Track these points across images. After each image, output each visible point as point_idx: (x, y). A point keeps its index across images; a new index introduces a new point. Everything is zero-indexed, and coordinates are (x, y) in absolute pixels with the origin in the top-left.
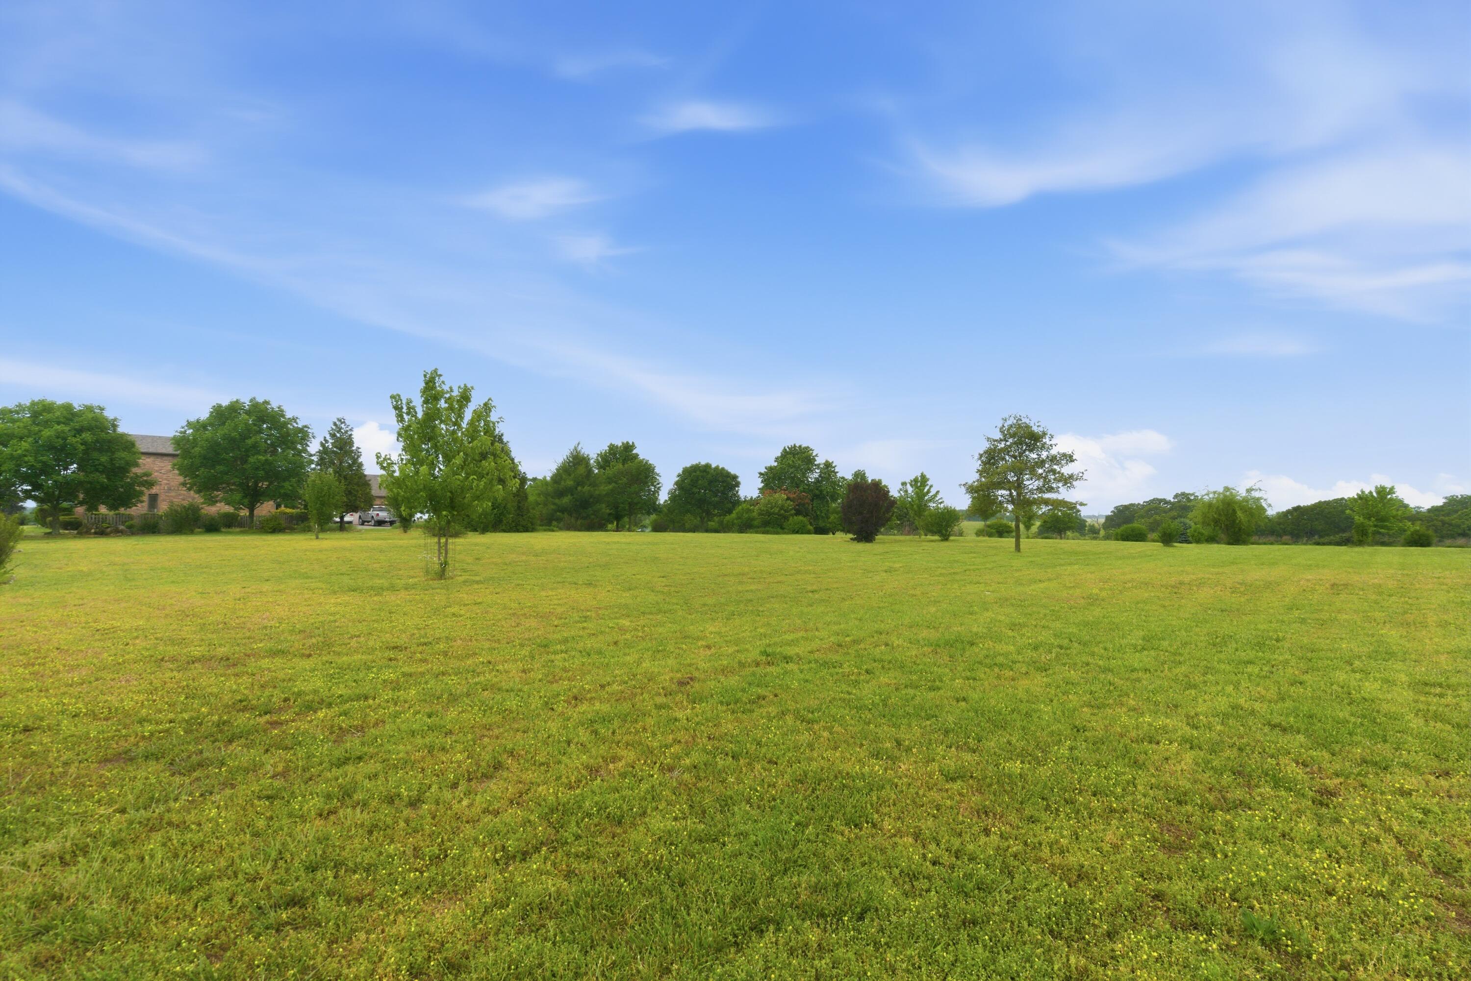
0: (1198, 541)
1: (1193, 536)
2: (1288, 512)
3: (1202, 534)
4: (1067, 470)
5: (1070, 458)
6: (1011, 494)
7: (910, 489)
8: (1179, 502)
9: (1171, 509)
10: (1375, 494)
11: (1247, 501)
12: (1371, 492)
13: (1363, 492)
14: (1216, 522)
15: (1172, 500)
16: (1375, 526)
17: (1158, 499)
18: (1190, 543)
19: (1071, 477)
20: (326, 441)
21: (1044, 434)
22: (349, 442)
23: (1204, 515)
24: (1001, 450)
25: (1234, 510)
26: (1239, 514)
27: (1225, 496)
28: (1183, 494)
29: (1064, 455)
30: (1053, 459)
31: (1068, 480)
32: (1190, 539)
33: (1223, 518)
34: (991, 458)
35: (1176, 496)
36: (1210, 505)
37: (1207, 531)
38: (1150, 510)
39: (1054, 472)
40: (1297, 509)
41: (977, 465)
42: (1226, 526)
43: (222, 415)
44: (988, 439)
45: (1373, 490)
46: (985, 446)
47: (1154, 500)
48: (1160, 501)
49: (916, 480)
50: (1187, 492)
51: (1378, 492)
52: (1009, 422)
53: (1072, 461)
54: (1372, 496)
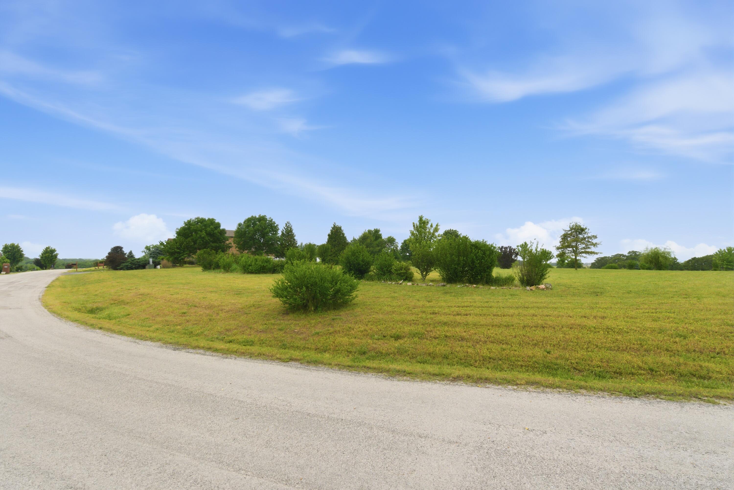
0: (643, 269)
1: (641, 267)
2: (690, 261)
3: (645, 266)
4: (594, 241)
5: (595, 237)
6: (573, 249)
7: (520, 249)
8: (631, 255)
9: (626, 259)
10: (727, 251)
11: (664, 253)
12: (725, 250)
13: (721, 250)
14: (651, 262)
15: (627, 255)
16: (727, 265)
17: (619, 254)
18: (640, 269)
19: (596, 243)
20: (283, 230)
21: (586, 228)
22: (291, 231)
23: (645, 259)
24: (569, 234)
25: (659, 257)
26: (660, 259)
27: (655, 251)
28: (633, 252)
29: (594, 236)
30: (589, 237)
31: (595, 245)
32: (640, 268)
33: (654, 260)
34: (565, 237)
35: (629, 253)
36: (648, 255)
37: (647, 265)
38: (616, 260)
39: (589, 242)
40: (694, 259)
41: (560, 239)
42: (655, 263)
43: (249, 221)
44: (564, 230)
45: (726, 249)
46: (563, 233)
47: (617, 255)
48: (621, 255)
49: (523, 245)
50: (635, 250)
51: (728, 250)
52: (572, 224)
53: (596, 238)
54: (725, 251)
